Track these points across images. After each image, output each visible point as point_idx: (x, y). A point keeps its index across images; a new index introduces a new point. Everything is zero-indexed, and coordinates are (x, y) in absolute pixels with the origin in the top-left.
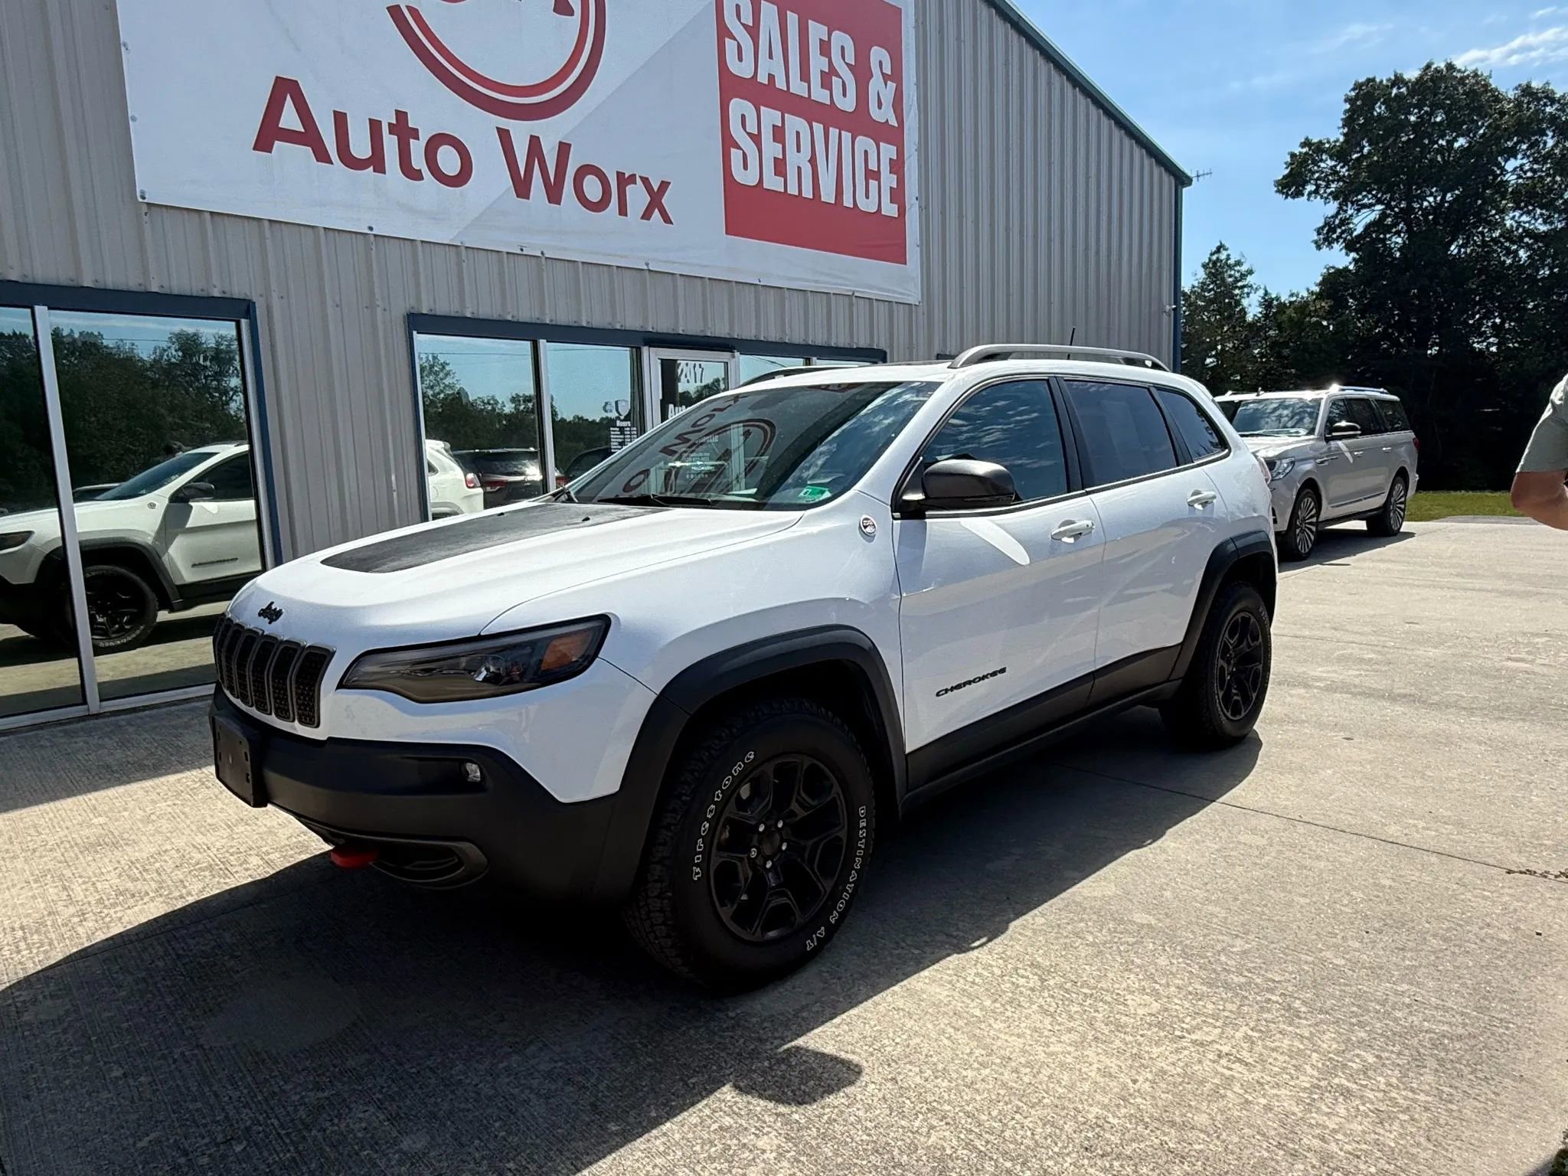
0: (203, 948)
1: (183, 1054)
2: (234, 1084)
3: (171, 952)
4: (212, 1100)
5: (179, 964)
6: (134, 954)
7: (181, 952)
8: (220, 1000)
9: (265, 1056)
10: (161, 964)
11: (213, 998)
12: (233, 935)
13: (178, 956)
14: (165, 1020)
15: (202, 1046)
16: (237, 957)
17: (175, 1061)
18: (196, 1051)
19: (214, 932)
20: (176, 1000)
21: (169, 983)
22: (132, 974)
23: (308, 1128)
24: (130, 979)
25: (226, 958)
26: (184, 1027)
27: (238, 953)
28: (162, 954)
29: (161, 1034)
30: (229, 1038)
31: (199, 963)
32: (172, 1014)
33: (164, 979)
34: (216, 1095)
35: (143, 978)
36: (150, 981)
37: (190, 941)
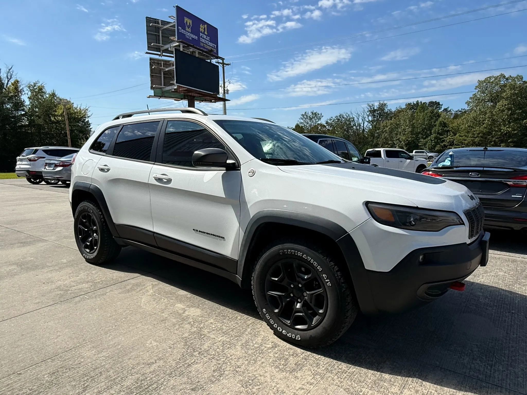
0: (479, 362)
1: (513, 334)
2: (505, 320)
3: (492, 371)
4: (513, 321)
5: (493, 363)
6: (509, 382)
7: (489, 368)
8: (491, 341)
9: (492, 321)
10: (501, 368)
11: (492, 343)
12: (463, 359)
13: (491, 367)
14: (512, 347)
15: (507, 333)
16: (471, 350)
17: (517, 334)
18: (509, 333)
19: (469, 367)
20: (505, 350)
21: (503, 358)
22: (515, 372)
23: (496, 306)
24: (516, 370)
25: (475, 353)
26: (508, 341)
27: (470, 351)
28: (497, 372)
29: (516, 343)
30: (497, 330)
31: (486, 358)
32: (509, 347)
33: (504, 361)
34: (511, 322)
35: (511, 367)
36: (509, 364)
37: (482, 369)
